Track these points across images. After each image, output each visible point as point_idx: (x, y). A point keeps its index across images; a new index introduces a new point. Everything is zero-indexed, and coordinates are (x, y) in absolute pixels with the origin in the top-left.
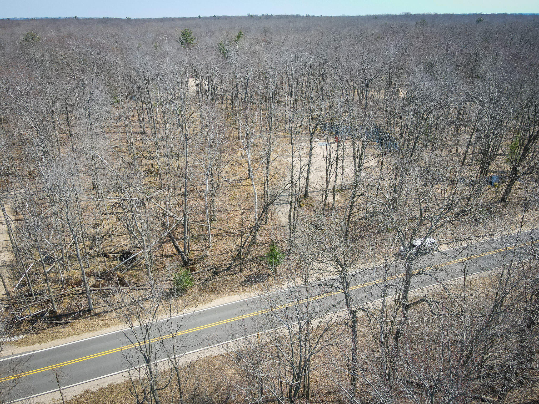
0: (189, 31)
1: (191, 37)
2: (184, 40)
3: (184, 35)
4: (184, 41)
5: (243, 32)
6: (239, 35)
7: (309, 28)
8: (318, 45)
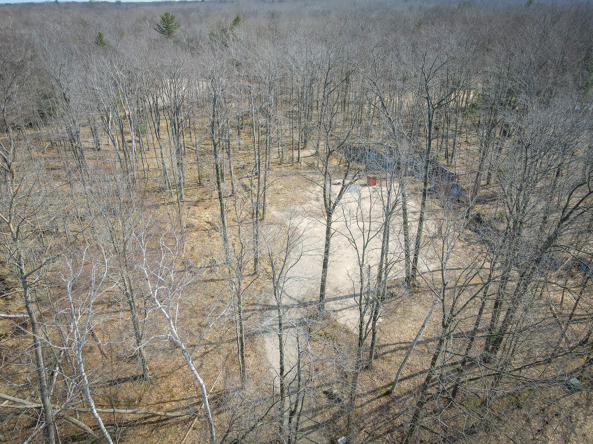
0: (171, 15)
1: (174, 24)
2: (165, 27)
3: (164, 21)
4: (164, 29)
5: (241, 17)
6: (235, 20)
7: (329, 12)
8: (340, 34)
